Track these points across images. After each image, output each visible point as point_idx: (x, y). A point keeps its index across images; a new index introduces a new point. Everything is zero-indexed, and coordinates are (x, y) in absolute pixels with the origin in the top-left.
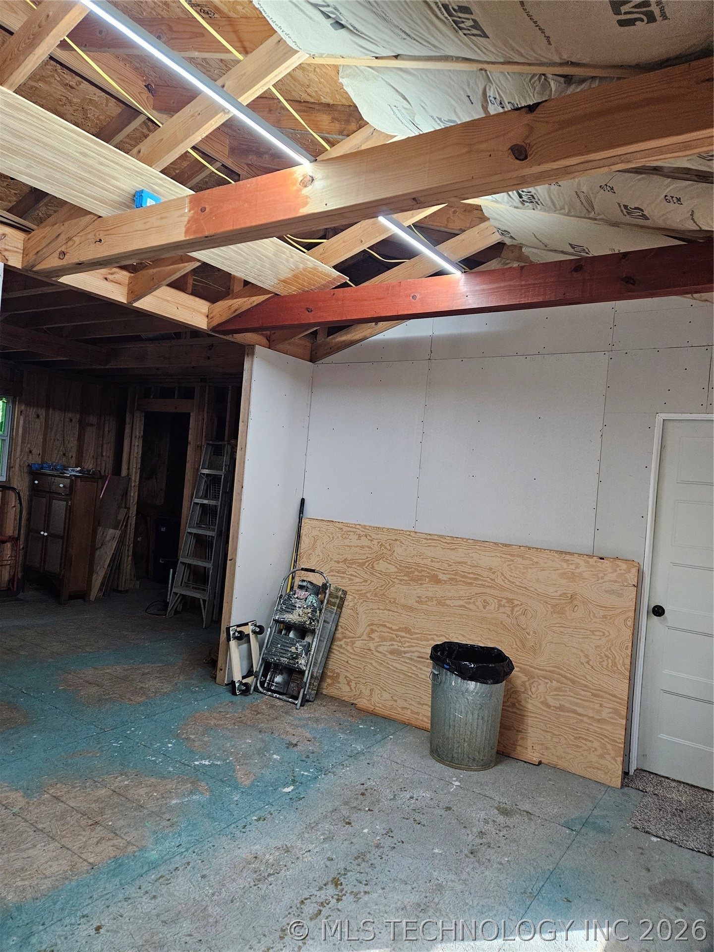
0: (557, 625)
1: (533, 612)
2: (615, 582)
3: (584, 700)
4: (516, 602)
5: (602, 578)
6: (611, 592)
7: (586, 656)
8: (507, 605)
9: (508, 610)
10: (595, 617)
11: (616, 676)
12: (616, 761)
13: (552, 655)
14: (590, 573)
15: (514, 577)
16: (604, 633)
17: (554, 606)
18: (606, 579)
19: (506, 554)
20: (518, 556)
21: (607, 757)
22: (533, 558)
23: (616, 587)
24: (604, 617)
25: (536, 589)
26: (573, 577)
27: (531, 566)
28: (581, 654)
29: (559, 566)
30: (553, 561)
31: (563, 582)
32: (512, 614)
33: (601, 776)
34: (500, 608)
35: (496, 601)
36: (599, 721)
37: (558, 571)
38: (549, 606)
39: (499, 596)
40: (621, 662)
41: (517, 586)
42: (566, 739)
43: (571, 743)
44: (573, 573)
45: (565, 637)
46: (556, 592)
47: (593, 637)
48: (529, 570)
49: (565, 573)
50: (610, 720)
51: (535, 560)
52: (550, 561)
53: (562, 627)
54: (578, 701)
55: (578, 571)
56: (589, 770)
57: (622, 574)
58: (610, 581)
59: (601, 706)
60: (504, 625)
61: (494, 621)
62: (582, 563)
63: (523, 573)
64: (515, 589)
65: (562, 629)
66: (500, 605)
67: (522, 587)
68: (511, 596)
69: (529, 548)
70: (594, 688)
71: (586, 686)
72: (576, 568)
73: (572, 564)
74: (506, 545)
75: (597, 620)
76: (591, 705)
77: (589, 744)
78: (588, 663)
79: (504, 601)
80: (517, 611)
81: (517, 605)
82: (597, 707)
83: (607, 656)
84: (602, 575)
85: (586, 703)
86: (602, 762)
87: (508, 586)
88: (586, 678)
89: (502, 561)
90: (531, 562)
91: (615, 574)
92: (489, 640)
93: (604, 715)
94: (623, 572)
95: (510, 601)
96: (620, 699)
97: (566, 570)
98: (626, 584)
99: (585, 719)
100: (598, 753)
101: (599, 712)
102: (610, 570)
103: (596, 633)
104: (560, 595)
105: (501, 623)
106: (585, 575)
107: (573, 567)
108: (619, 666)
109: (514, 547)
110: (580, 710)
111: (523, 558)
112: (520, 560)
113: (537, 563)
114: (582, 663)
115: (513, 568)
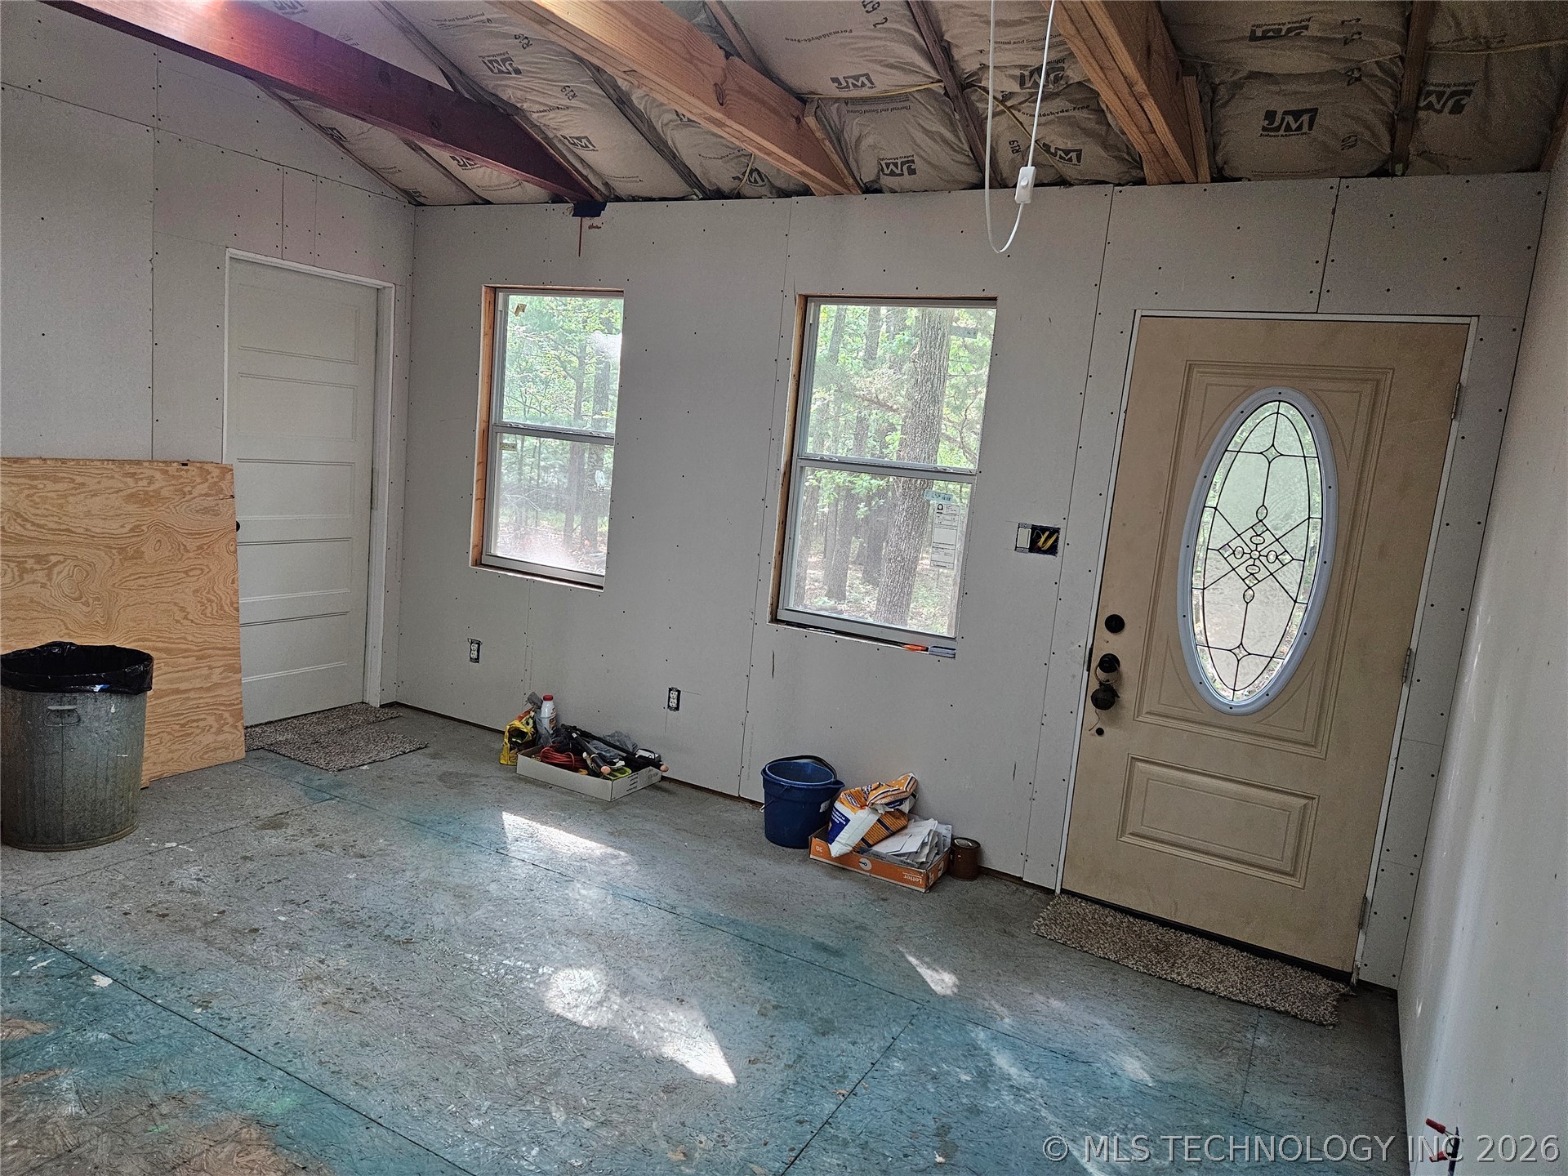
0: (132, 577)
1: (89, 568)
2: (207, 495)
3: (188, 670)
4: (54, 559)
5: (190, 493)
6: (205, 511)
7: (183, 609)
8: (37, 567)
9: (41, 576)
10: (188, 551)
11: (223, 623)
12: (236, 727)
13: (132, 624)
14: (171, 488)
15: (44, 516)
16: (202, 569)
17: (122, 550)
18: (195, 494)
19: (19, 477)
20: (46, 478)
21: (226, 728)
22: (74, 477)
23: (209, 502)
24: (200, 547)
25: (87, 530)
26: (145, 499)
27: (74, 492)
28: (176, 609)
29: (120, 485)
30: (113, 477)
31: (132, 508)
32: (50, 580)
33: (222, 756)
34: (25, 576)
35: (13, 565)
36: (208, 689)
37: (121, 493)
38: (114, 551)
39: (19, 554)
40: (228, 601)
41: (52, 530)
42: (169, 733)
43: (176, 735)
44: (146, 493)
45: (146, 591)
46: (122, 526)
47: (189, 579)
48: (71, 499)
49: (132, 495)
50: (224, 681)
51: (79, 479)
52: (105, 480)
53: (140, 578)
54: (180, 674)
55: (152, 488)
56: (206, 756)
57: (215, 483)
58: (201, 495)
59: (210, 668)
60: (39, 603)
61: (14, 602)
62: (158, 475)
63: (61, 506)
64: (50, 537)
65: (141, 582)
66: (23, 571)
67: (63, 530)
68: (43, 551)
69: (64, 461)
70: (198, 648)
71: (186, 651)
72: (149, 483)
73: (141, 479)
74: (16, 460)
75: (191, 555)
76: (198, 672)
77: (201, 724)
78: (185, 618)
79: (31, 561)
80: (59, 573)
81: (55, 565)
82: (205, 671)
83: (209, 600)
84: (189, 488)
85: (190, 673)
86: (222, 737)
87: (33, 534)
88: (185, 639)
89: (13, 491)
90: (73, 485)
91: (206, 484)
92: (12, 638)
93: (216, 678)
94: (215, 479)
95: (40, 559)
96: (230, 649)
97: (134, 490)
98: (222, 496)
99: (192, 695)
100: (213, 730)
101: (208, 677)
102: (198, 480)
103: (191, 574)
104: (132, 530)
105: (32, 601)
106: (165, 493)
107: (145, 482)
108: (226, 608)
109: (32, 462)
110: (183, 686)
111: (56, 480)
112: (50, 485)
113: (83, 484)
114: (178, 621)
115: (38, 500)
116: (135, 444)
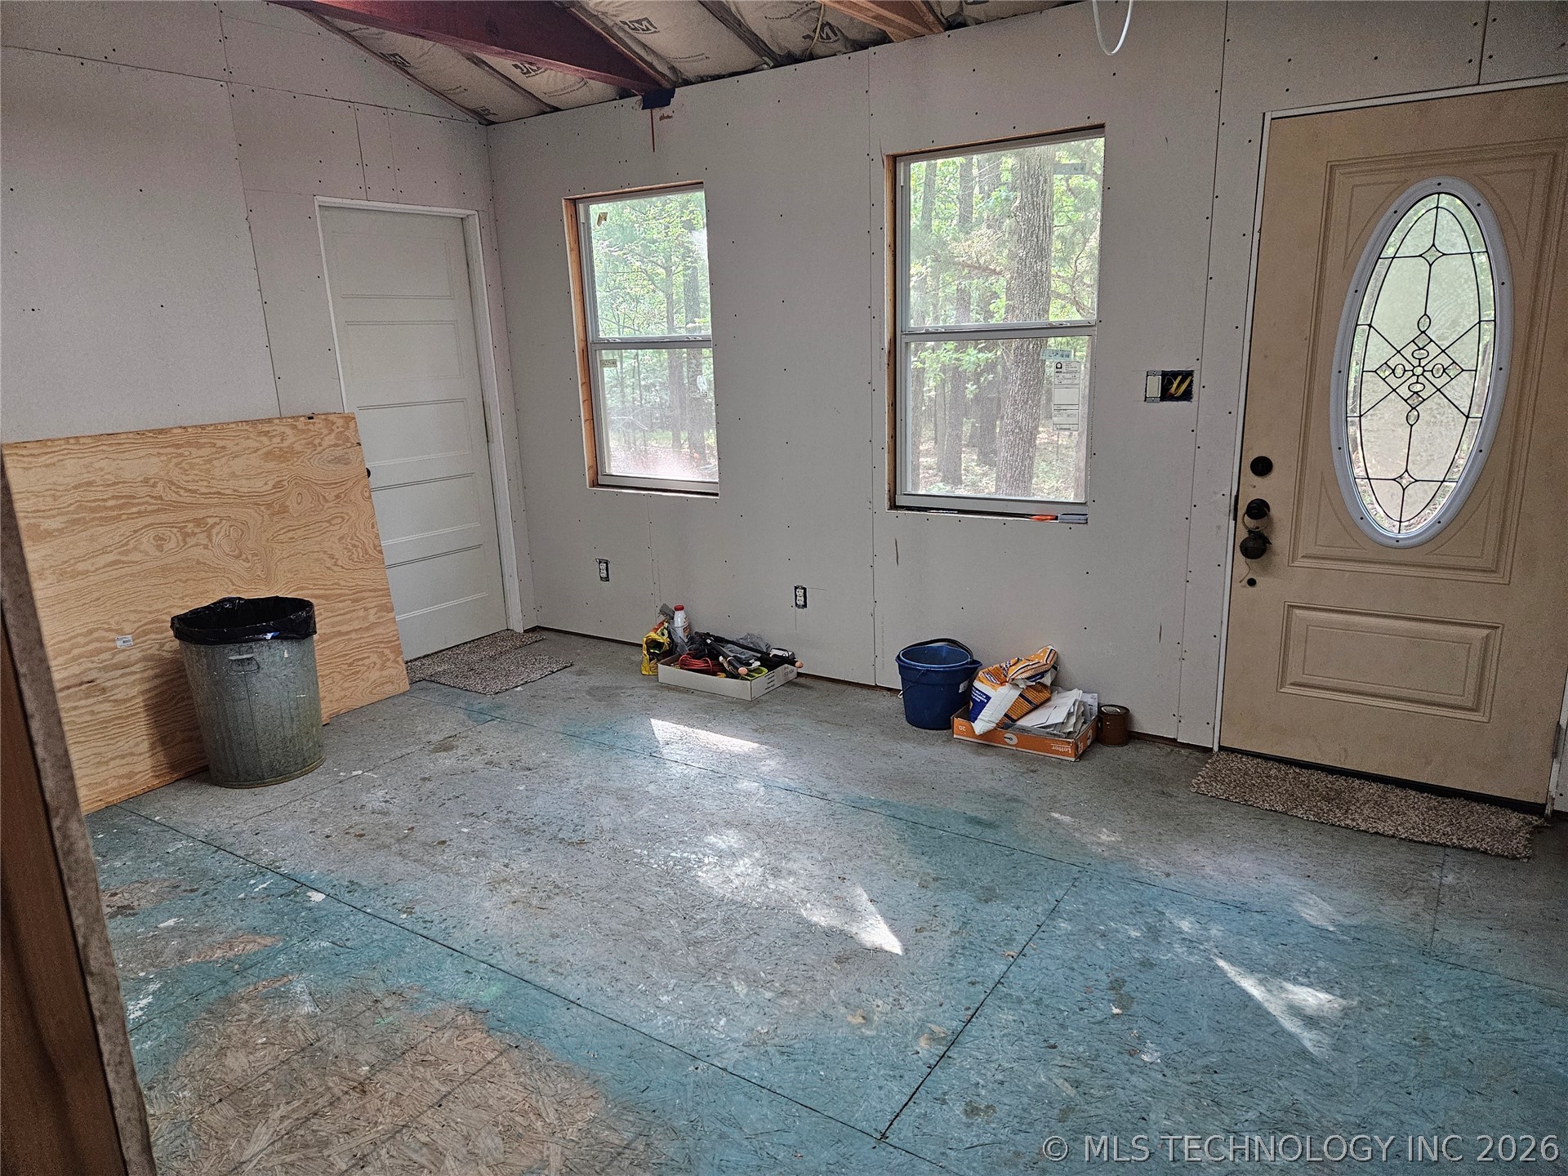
0: (282, 532)
1: (242, 527)
2: (336, 445)
3: (345, 614)
4: (211, 521)
5: (320, 445)
6: (337, 460)
7: (332, 557)
8: (197, 530)
9: (202, 538)
10: (327, 501)
11: (370, 566)
12: (397, 662)
13: (289, 575)
14: (303, 441)
15: (194, 481)
16: (342, 517)
17: (269, 506)
18: (325, 444)
19: (166, 447)
20: (189, 444)
21: (389, 664)
22: (215, 441)
23: (339, 452)
24: (337, 497)
25: (235, 491)
26: (284, 455)
27: (218, 456)
28: (325, 557)
29: (258, 445)
30: (248, 438)
31: (271, 465)
32: (211, 541)
33: (389, 689)
34: (188, 539)
35: (175, 530)
36: (367, 629)
37: (259, 453)
38: (262, 508)
39: (180, 520)
40: (371, 546)
41: (203, 494)
42: (339, 672)
43: (347, 674)
44: (281, 449)
45: (298, 543)
46: (266, 484)
47: (332, 528)
48: (215, 463)
49: (268, 453)
50: (381, 620)
51: (220, 443)
52: (242, 440)
53: (289, 531)
54: (340, 618)
55: (286, 443)
56: (374, 692)
57: (341, 432)
58: (330, 446)
59: (366, 609)
60: (205, 564)
61: (184, 565)
62: (288, 431)
63: (208, 470)
64: (202, 501)
65: (290, 535)
66: (186, 535)
67: (214, 494)
68: (200, 514)
69: (203, 427)
70: (350, 592)
71: (341, 595)
72: (282, 440)
73: (274, 436)
74: (161, 431)
75: (331, 504)
76: (354, 615)
77: (366, 662)
78: (336, 565)
79: (191, 525)
80: (218, 533)
81: (212, 526)
82: (361, 613)
83: (354, 546)
84: (318, 441)
85: (348, 616)
86: (385, 673)
87: (189, 500)
88: (338, 584)
89: (162, 461)
90: (214, 450)
91: (333, 435)
92: (186, 599)
93: (372, 618)
94: (340, 429)
95: (198, 522)
96: (381, 590)
97: (270, 448)
98: (349, 445)
99: (353, 636)
100: (378, 666)
101: (365, 618)
102: (325, 431)
103: (333, 522)
104: (274, 487)
105: (198, 562)
106: (298, 447)
107: (277, 440)
108: (370, 552)
109: (175, 431)
110: (345, 628)
111: (200, 446)
112: (194, 451)
113: (224, 447)
114: (329, 568)
115: (187, 467)
116: (263, 404)
